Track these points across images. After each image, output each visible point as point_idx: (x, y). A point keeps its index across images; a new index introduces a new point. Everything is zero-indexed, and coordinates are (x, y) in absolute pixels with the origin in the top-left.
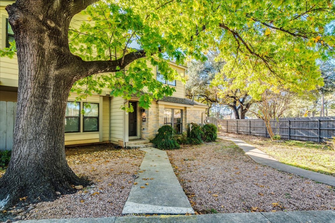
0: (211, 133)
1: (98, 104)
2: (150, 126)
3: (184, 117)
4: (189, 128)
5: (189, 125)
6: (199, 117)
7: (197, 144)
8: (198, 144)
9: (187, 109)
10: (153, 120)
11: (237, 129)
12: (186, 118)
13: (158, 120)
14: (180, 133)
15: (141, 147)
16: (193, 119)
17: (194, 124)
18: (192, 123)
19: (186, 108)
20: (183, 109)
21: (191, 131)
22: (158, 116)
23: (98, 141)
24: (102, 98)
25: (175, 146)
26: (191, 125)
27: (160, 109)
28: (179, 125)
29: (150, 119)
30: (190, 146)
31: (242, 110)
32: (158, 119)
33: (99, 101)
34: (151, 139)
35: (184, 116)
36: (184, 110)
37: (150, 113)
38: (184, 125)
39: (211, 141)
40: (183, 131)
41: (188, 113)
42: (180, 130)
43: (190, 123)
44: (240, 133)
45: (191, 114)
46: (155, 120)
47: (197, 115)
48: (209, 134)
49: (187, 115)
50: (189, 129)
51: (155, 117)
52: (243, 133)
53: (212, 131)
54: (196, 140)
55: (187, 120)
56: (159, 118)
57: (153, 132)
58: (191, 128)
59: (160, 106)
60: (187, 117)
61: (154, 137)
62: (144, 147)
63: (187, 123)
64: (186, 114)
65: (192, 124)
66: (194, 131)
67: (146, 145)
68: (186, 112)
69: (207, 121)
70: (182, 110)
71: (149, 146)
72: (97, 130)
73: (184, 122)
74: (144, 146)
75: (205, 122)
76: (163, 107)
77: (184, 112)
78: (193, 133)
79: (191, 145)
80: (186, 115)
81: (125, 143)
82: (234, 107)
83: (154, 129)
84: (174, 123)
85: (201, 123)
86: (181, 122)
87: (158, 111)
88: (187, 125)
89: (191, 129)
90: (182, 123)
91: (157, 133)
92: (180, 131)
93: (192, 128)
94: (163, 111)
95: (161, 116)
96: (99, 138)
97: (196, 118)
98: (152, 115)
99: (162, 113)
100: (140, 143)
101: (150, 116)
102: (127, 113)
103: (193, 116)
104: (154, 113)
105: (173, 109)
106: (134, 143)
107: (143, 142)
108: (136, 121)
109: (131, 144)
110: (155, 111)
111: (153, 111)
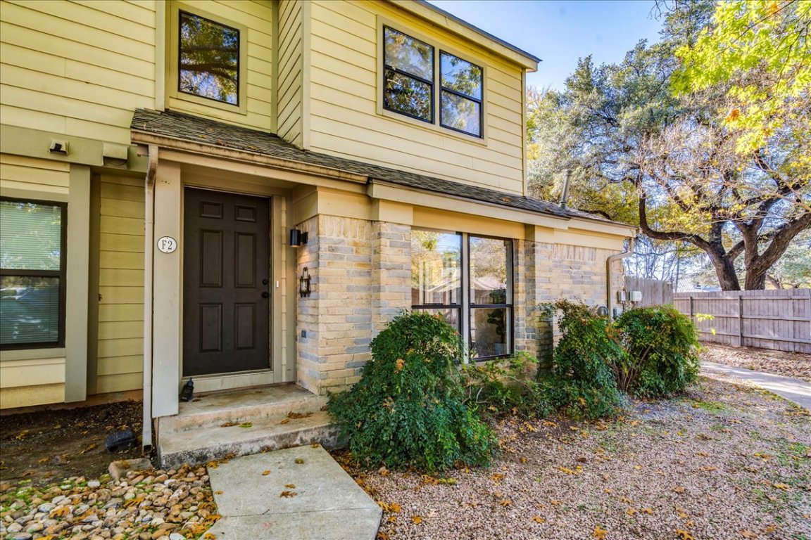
0: (670, 354)
1: (63, 207)
2: (330, 319)
3: (521, 277)
4: (550, 327)
5: (547, 312)
6: (595, 278)
7: (597, 415)
8: (606, 418)
9: (539, 236)
10: (349, 289)
11: (742, 328)
12: (531, 281)
13: (378, 289)
14: (504, 349)
15: (246, 448)
16: (566, 287)
17: (573, 307)
18: (563, 306)
19: (529, 229)
20: (518, 234)
21: (562, 342)
22: (378, 266)
23: (58, 396)
24: (86, 176)
25: (465, 448)
26: (560, 312)
27: (385, 229)
28: (500, 313)
29: (327, 281)
30: (556, 434)
31: (754, 258)
32: (378, 280)
33: (66, 191)
34: (333, 390)
35: (521, 269)
36: (521, 243)
37: (332, 250)
38: (521, 314)
39: (664, 397)
40: (519, 342)
41: (539, 257)
42: (503, 336)
43: (554, 302)
44: (757, 344)
45: (558, 265)
46: (358, 289)
47: (586, 268)
48: (654, 356)
49: (537, 266)
50: (549, 333)
51: (360, 274)
52: (771, 345)
53: (673, 343)
54: (592, 395)
55: (540, 288)
56: (384, 274)
57: (349, 350)
58: (556, 328)
59: (384, 213)
60: (537, 273)
61: (356, 379)
62: (268, 449)
63: (537, 302)
64: (533, 259)
65: (565, 310)
66: (577, 345)
67: (281, 438)
68: (531, 252)
69: (629, 296)
70: (510, 243)
71: (308, 437)
72: (55, 338)
73: (521, 298)
74: (269, 443)
75: (623, 298)
76: (407, 217)
77: (522, 249)
78: (569, 353)
79: (565, 428)
80: (531, 267)
81: (153, 420)
82: (715, 247)
83: (357, 334)
84: (471, 306)
85: (603, 303)
86: (508, 302)
87: (374, 243)
88: (538, 313)
89: (557, 335)
90: (511, 307)
91: (369, 355)
92: (503, 341)
93: (562, 326)
94: (404, 240)
95: (395, 269)
96: (64, 381)
97: (582, 283)
98: (345, 261)
99: (396, 249)
100: (263, 415)
101: (329, 263)
102: (167, 245)
103: (568, 272)
104: (354, 248)
105: (465, 233)
106: (218, 419)
107: (281, 411)
108: (267, 296)
109: (200, 426)
110: (357, 239)
111: (350, 239)
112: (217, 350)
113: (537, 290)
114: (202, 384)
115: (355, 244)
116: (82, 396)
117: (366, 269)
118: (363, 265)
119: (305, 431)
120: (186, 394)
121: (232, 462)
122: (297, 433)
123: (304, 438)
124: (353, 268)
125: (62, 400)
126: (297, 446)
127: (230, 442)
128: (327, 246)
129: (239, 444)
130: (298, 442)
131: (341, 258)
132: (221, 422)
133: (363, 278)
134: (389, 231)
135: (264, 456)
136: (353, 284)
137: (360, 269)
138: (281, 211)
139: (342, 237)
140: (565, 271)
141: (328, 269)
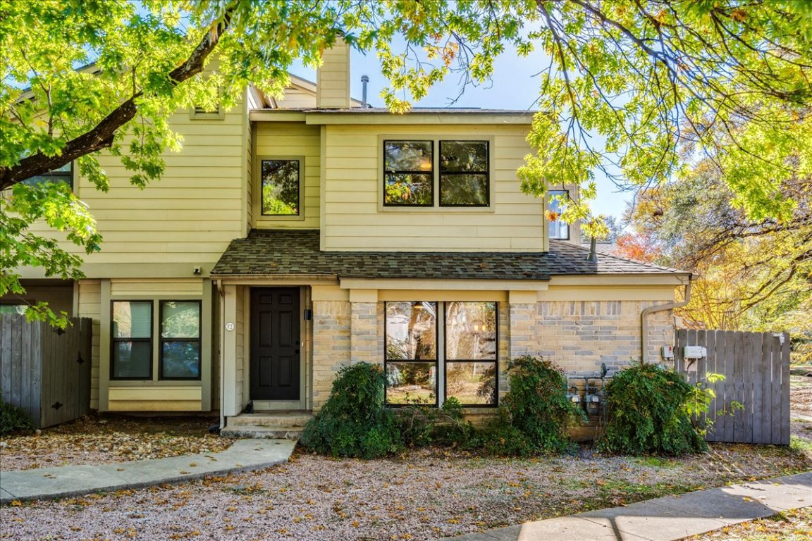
1: (200, 302)
6: (619, 333)
9: (516, 299)
10: (334, 348)
12: (508, 339)
13: (351, 348)
15: (258, 435)
16: (568, 343)
19: (507, 293)
20: (500, 299)
22: (350, 333)
24: (209, 283)
27: (354, 307)
32: (350, 342)
33: (201, 293)
36: (502, 306)
37: (322, 323)
40: (502, 393)
41: (515, 318)
45: (556, 322)
46: (341, 348)
47: (603, 323)
49: (513, 326)
51: (342, 338)
56: (354, 338)
59: (354, 298)
60: (513, 332)
62: (269, 438)
63: (513, 358)
64: (509, 320)
67: (277, 433)
70: (496, 306)
71: (292, 435)
72: (197, 375)
73: (503, 354)
74: (270, 434)
75: (668, 354)
77: (504, 310)
81: (225, 418)
84: (448, 361)
86: (496, 357)
87: (348, 317)
90: (497, 362)
94: (370, 314)
95: (362, 334)
96: (200, 399)
97: (597, 338)
98: (331, 330)
99: (364, 320)
100: (279, 423)
101: (320, 332)
102: (230, 327)
103: (573, 328)
104: (338, 321)
105: (441, 302)
106: (255, 422)
107: (289, 422)
108: (298, 352)
109: (246, 424)
110: (340, 315)
111: (334, 315)
112: (268, 386)
113: (512, 347)
114: (258, 405)
115: (339, 318)
116: (209, 409)
117: (346, 335)
118: (344, 332)
119: (290, 432)
120: (248, 410)
121: (249, 440)
122: (285, 432)
123: (290, 435)
124: (337, 334)
125: (200, 410)
126: (285, 438)
127: (250, 430)
128: (318, 321)
129: (255, 432)
130: (286, 437)
131: (328, 328)
132: (256, 424)
133: (345, 341)
134: (358, 308)
135: (266, 440)
136: (337, 345)
137: (342, 334)
138: (306, 296)
139: (329, 314)
140: (567, 328)
141: (318, 336)
